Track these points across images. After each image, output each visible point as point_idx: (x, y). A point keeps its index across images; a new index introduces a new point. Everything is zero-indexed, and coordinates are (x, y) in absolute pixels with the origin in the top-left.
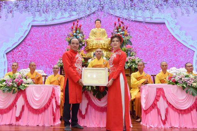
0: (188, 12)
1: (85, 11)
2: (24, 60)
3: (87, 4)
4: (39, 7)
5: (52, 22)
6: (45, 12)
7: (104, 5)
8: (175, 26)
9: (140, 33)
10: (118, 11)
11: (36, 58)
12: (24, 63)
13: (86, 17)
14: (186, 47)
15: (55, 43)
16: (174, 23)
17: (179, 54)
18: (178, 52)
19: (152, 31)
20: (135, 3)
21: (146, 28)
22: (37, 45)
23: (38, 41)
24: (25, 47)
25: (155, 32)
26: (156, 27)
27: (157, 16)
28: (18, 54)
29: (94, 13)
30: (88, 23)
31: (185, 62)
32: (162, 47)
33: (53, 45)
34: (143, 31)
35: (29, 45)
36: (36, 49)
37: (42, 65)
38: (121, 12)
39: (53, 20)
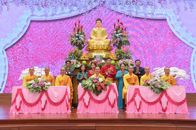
1: (86, 7)
2: (25, 57)
5: (52, 17)
6: (44, 6)
8: (176, 22)
9: (140, 30)
10: (119, 6)
11: (38, 54)
12: (26, 60)
13: (87, 13)
14: (186, 44)
15: (56, 40)
16: (176, 19)
17: (177, 51)
18: (176, 49)
19: (153, 28)
21: (147, 25)
22: (38, 41)
23: (39, 37)
24: (26, 44)
25: (156, 29)
26: (157, 24)
27: (159, 12)
28: (18, 51)
29: (95, 8)
30: (89, 19)
32: (161, 44)
33: (55, 42)
34: (143, 28)
35: (30, 41)
36: (38, 46)
37: (45, 62)
38: (123, 8)
39: (53, 15)
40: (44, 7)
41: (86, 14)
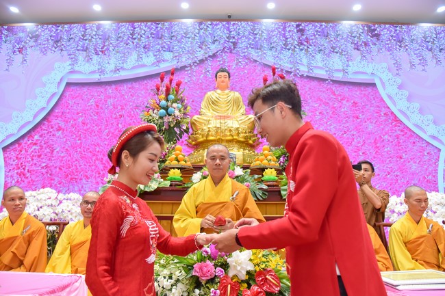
0: (423, 62)
1: (192, 52)
2: (44, 165)
3: (198, 35)
4: (87, 41)
5: (114, 75)
6: (100, 53)
7: (238, 38)
8: (397, 91)
9: (320, 104)
10: (269, 53)
11: (74, 160)
12: (44, 173)
13: (195, 66)
14: (423, 140)
15: (120, 125)
16: (395, 84)
17: (407, 156)
18: (405, 150)
19: (348, 101)
20: (308, 36)
21: (335, 95)
22: (78, 128)
23: (80, 120)
24: (49, 134)
25: (355, 104)
26: (357, 93)
27: (359, 68)
28: (30, 151)
29: (214, 56)
30: (198, 79)
31: (420, 174)
32: (369, 139)
33: (115, 130)
34: (327, 101)
35: (59, 129)
36: (75, 139)
37: (87, 178)
38: (277, 57)
39: (118, 70)
40: (98, 54)
41: (193, 67)
